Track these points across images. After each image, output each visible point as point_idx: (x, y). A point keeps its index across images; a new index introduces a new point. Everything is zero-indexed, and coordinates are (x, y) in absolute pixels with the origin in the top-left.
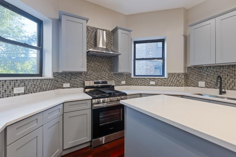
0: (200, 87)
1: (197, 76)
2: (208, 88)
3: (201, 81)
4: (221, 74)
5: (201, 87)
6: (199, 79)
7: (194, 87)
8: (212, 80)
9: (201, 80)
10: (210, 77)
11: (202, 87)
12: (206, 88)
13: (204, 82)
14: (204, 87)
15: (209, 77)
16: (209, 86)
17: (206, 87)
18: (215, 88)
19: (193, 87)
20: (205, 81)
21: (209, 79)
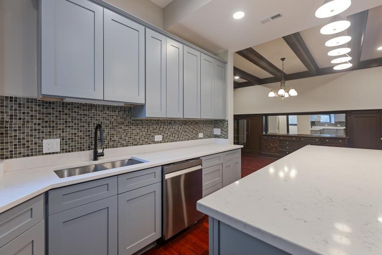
0: (46, 154)
1: (39, 124)
2: (66, 152)
3: (50, 138)
4: (91, 120)
5: (50, 154)
6: (43, 132)
7: (28, 156)
8: (75, 134)
9: (50, 135)
10: (72, 126)
11: (53, 153)
12: (63, 152)
13: (58, 140)
14: (57, 153)
15: (69, 127)
16: (69, 147)
17: (63, 150)
18: (81, 150)
19: (24, 156)
20: (60, 137)
21: (69, 131)
